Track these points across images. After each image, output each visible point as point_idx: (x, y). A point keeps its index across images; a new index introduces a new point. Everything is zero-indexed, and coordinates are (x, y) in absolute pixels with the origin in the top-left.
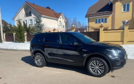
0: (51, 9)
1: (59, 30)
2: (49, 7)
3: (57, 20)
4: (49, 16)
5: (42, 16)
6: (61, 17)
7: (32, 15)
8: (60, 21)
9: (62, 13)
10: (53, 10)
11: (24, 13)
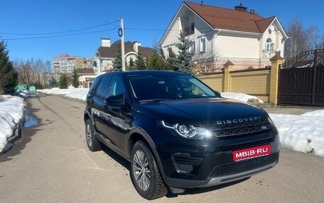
0: (248, 10)
1: (262, 63)
2: (243, 6)
3: (259, 38)
4: (237, 28)
5: (217, 31)
6: (272, 27)
7: (196, 30)
8: (269, 40)
9: (275, 17)
10: (252, 13)
11: (181, 28)
